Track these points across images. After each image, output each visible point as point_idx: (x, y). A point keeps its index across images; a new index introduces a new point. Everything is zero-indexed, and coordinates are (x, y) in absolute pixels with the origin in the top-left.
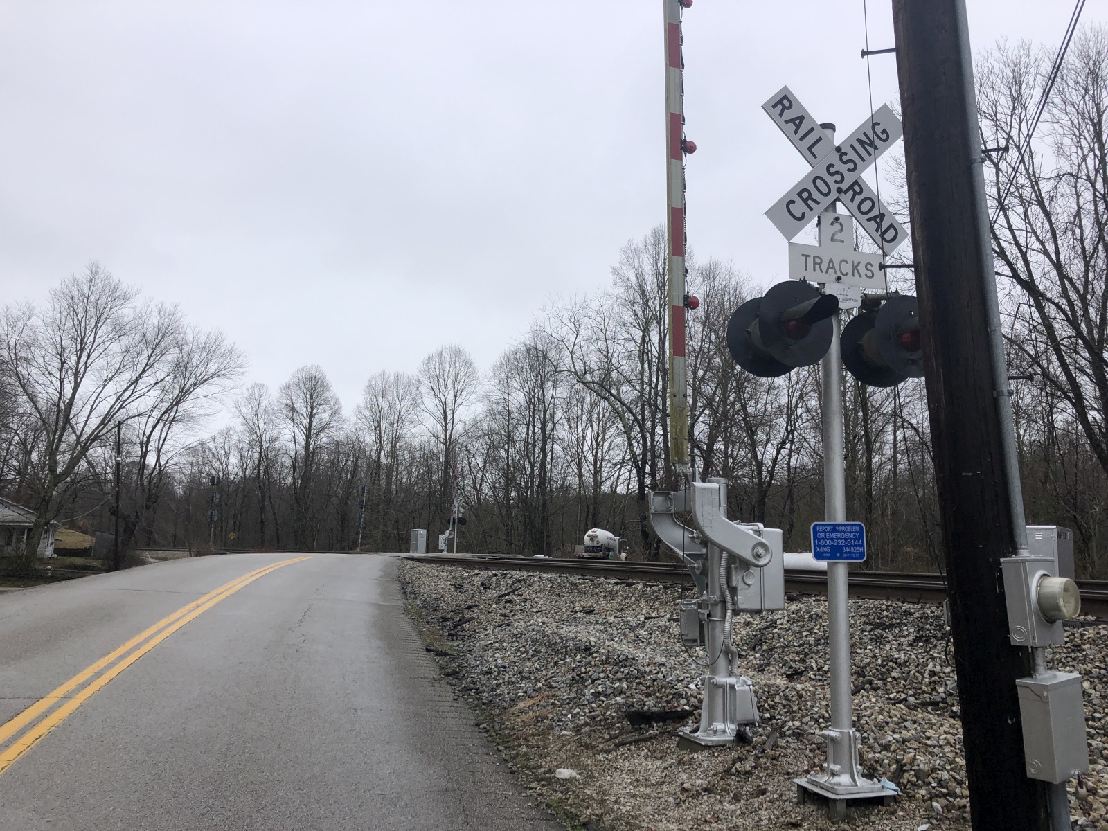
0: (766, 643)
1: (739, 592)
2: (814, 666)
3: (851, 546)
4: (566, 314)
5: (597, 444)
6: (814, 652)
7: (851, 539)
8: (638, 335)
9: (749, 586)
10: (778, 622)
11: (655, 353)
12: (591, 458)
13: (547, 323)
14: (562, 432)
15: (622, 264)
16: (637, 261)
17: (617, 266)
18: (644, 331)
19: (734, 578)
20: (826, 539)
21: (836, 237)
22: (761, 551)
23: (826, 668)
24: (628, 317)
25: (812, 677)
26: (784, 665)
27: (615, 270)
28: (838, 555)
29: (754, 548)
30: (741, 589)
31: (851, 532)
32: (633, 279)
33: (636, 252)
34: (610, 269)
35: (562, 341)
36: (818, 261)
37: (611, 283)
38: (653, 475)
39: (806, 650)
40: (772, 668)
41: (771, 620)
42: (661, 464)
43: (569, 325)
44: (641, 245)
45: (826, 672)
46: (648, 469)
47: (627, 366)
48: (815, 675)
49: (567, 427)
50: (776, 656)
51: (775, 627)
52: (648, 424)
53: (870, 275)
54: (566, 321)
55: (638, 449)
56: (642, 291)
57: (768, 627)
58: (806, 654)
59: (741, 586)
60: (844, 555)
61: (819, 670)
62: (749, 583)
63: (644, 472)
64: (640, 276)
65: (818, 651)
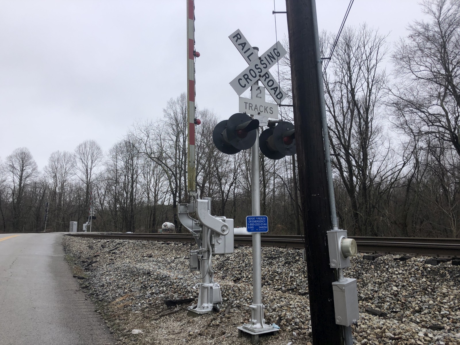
0: (225, 267)
1: (215, 247)
2: (245, 276)
3: (262, 226)
4: (143, 128)
5: (156, 184)
6: (245, 270)
7: (262, 223)
8: (174, 138)
9: (219, 243)
10: (230, 258)
11: (182, 146)
12: (153, 190)
13: (135, 132)
14: (141, 179)
15: (168, 108)
16: (174, 107)
17: (166, 109)
18: (177, 137)
19: (213, 240)
20: (252, 223)
21: (258, 96)
22: (225, 228)
23: (249, 277)
24: (170, 131)
25: (244, 280)
26: (233, 276)
27: (165, 110)
28: (257, 230)
29: (222, 227)
30: (216, 245)
31: (262, 220)
32: (172, 114)
33: (174, 103)
34: (163, 110)
35: (141, 139)
36: (251, 105)
37: (163, 116)
38: (180, 197)
39: (241, 269)
40: (227, 278)
41: (227, 257)
42: (183, 192)
43: (144, 132)
44: (176, 101)
45: (249, 278)
46: (178, 194)
47: (170, 151)
48: (245, 280)
49: (143, 177)
50: (229, 272)
51: (229, 260)
52: (178, 176)
53: (271, 112)
54: (143, 131)
55: (174, 186)
56: (176, 120)
57: (226, 260)
58: (241, 271)
59: (216, 244)
60: (259, 230)
61: (246, 277)
62: (219, 242)
63: (176, 196)
64: (175, 113)
65: (246, 269)
